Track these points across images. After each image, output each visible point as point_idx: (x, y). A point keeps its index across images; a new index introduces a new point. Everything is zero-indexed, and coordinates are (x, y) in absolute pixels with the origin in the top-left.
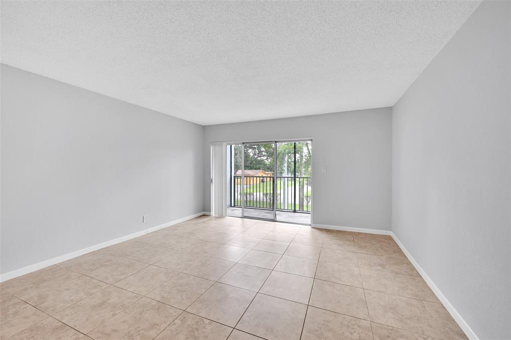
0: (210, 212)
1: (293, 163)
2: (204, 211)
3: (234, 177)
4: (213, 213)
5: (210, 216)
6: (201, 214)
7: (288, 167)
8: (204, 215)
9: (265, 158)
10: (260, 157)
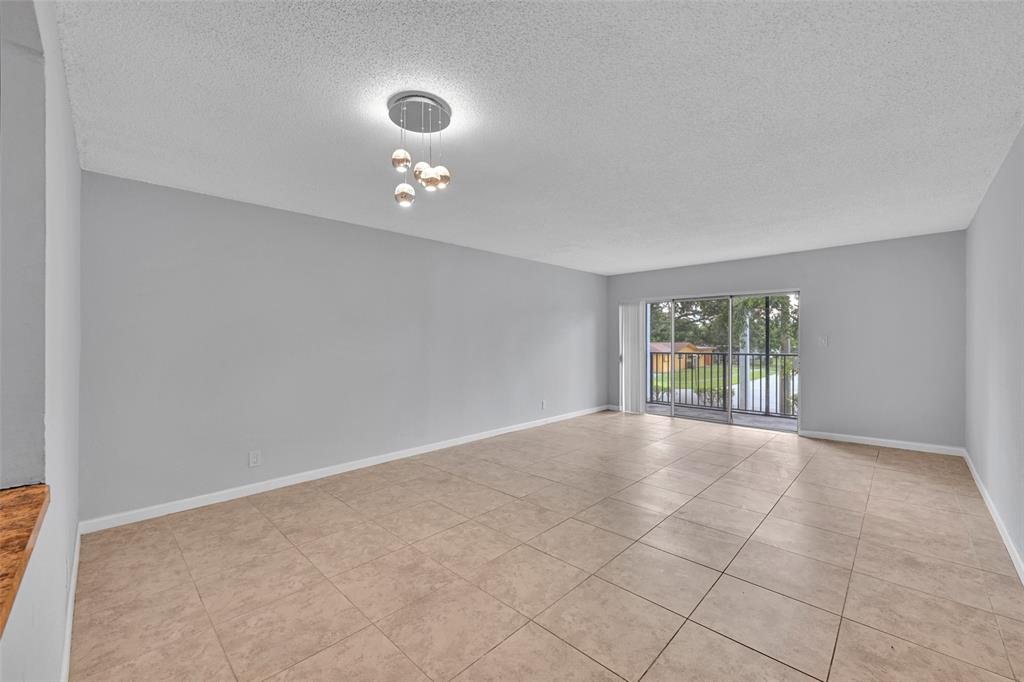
0: (618, 405)
1: (763, 328)
2: (608, 402)
3: (652, 354)
4: (623, 408)
5: (619, 411)
6: (604, 407)
7: (753, 335)
8: (608, 410)
9: (698, 317)
10: (686, 315)
